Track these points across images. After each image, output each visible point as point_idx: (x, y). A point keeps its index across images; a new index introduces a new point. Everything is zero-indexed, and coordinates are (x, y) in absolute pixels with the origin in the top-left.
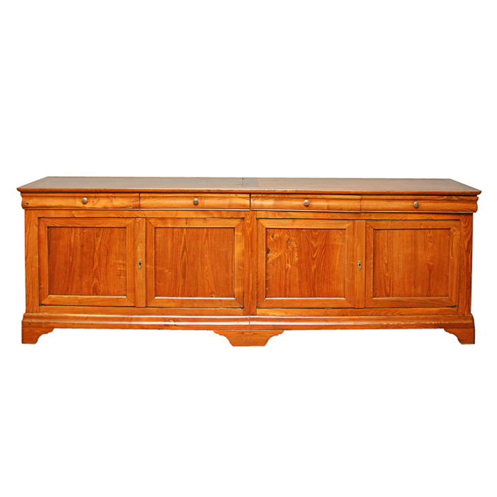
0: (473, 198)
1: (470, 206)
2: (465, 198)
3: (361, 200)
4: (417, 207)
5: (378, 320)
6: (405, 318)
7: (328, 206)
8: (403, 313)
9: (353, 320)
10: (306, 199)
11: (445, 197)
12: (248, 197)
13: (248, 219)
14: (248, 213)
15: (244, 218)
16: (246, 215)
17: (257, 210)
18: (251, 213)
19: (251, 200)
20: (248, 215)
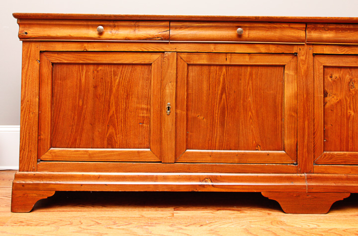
12: (303, 28)
13: (303, 54)
14: (303, 47)
15: (297, 53)
16: (300, 49)
17: (313, 44)
18: (306, 47)
19: (307, 31)
20: (302, 50)
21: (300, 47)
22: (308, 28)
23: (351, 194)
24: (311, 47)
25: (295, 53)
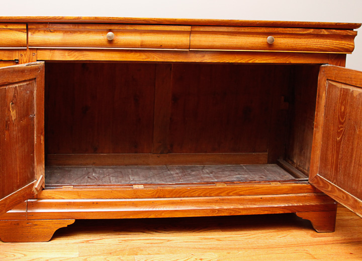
0: (349, 33)
1: (344, 43)
2: (338, 32)
3: (190, 33)
4: (270, 45)
5: (208, 202)
6: (244, 200)
7: (142, 42)
8: (242, 193)
9: (173, 203)
10: (110, 30)
11: (311, 31)
12: (24, 29)
13: (25, 61)
14: (25, 53)
15: (18, 60)
16: (21, 55)
17: (37, 49)
18: (28, 52)
19: (29, 33)
20: (24, 56)
21: (22, 53)
22: (30, 29)
23: (76, 220)
24: (35, 52)
25: (15, 60)
